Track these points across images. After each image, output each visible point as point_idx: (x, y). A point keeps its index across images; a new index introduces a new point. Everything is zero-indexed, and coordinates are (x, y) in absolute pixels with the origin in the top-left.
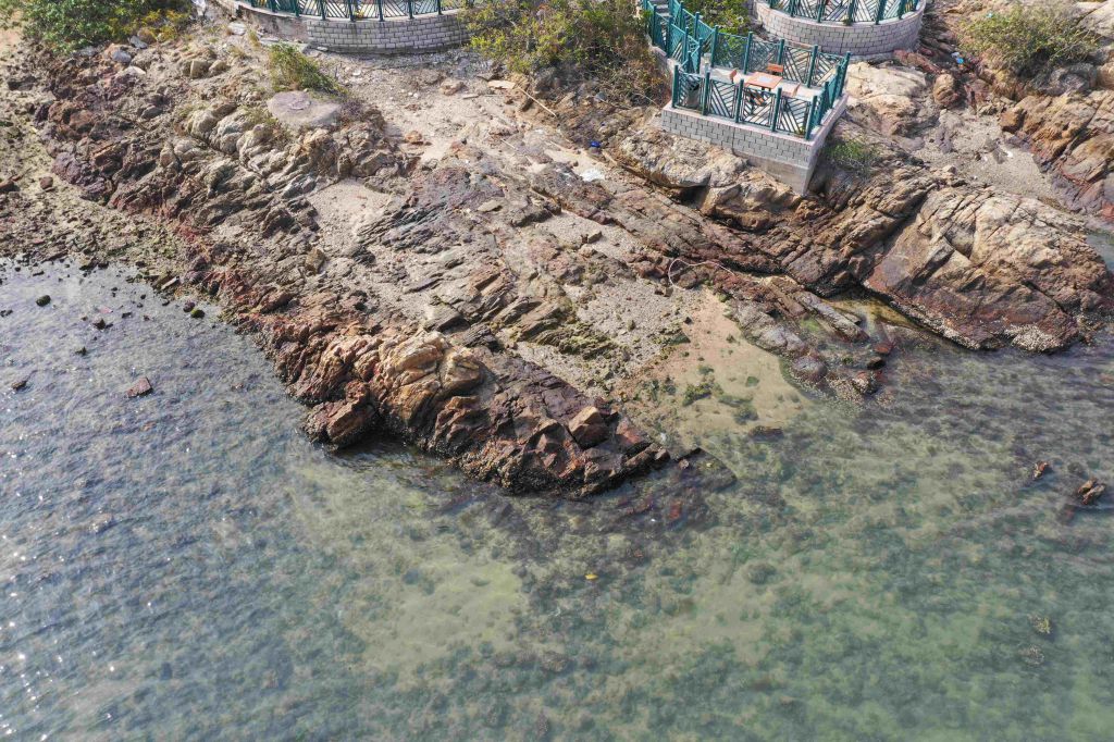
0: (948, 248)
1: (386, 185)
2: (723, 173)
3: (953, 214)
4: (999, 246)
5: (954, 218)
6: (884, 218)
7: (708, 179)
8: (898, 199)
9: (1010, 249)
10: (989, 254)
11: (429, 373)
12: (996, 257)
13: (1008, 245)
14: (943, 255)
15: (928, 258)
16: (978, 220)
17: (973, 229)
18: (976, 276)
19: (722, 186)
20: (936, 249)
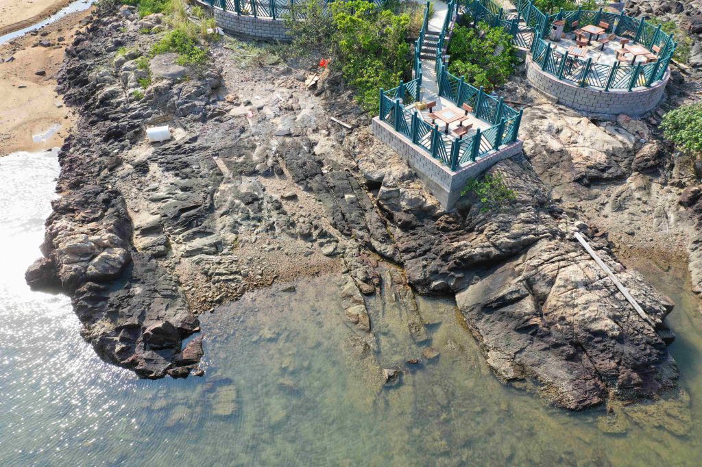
0: (524, 290)
1: (188, 126)
2: (392, 177)
3: (542, 264)
4: (566, 305)
5: (541, 268)
6: (492, 249)
7: (382, 178)
8: (508, 237)
9: (576, 310)
10: (556, 308)
11: (82, 261)
12: (559, 313)
13: (575, 306)
14: (515, 296)
15: (501, 294)
16: (558, 277)
17: (551, 283)
18: (531, 323)
19: (388, 187)
20: (513, 288)
